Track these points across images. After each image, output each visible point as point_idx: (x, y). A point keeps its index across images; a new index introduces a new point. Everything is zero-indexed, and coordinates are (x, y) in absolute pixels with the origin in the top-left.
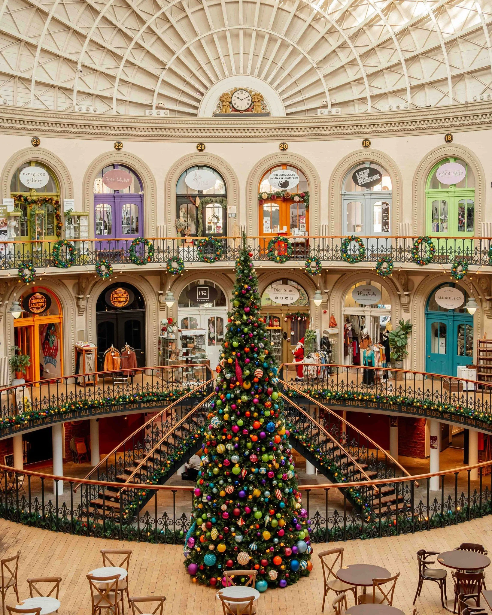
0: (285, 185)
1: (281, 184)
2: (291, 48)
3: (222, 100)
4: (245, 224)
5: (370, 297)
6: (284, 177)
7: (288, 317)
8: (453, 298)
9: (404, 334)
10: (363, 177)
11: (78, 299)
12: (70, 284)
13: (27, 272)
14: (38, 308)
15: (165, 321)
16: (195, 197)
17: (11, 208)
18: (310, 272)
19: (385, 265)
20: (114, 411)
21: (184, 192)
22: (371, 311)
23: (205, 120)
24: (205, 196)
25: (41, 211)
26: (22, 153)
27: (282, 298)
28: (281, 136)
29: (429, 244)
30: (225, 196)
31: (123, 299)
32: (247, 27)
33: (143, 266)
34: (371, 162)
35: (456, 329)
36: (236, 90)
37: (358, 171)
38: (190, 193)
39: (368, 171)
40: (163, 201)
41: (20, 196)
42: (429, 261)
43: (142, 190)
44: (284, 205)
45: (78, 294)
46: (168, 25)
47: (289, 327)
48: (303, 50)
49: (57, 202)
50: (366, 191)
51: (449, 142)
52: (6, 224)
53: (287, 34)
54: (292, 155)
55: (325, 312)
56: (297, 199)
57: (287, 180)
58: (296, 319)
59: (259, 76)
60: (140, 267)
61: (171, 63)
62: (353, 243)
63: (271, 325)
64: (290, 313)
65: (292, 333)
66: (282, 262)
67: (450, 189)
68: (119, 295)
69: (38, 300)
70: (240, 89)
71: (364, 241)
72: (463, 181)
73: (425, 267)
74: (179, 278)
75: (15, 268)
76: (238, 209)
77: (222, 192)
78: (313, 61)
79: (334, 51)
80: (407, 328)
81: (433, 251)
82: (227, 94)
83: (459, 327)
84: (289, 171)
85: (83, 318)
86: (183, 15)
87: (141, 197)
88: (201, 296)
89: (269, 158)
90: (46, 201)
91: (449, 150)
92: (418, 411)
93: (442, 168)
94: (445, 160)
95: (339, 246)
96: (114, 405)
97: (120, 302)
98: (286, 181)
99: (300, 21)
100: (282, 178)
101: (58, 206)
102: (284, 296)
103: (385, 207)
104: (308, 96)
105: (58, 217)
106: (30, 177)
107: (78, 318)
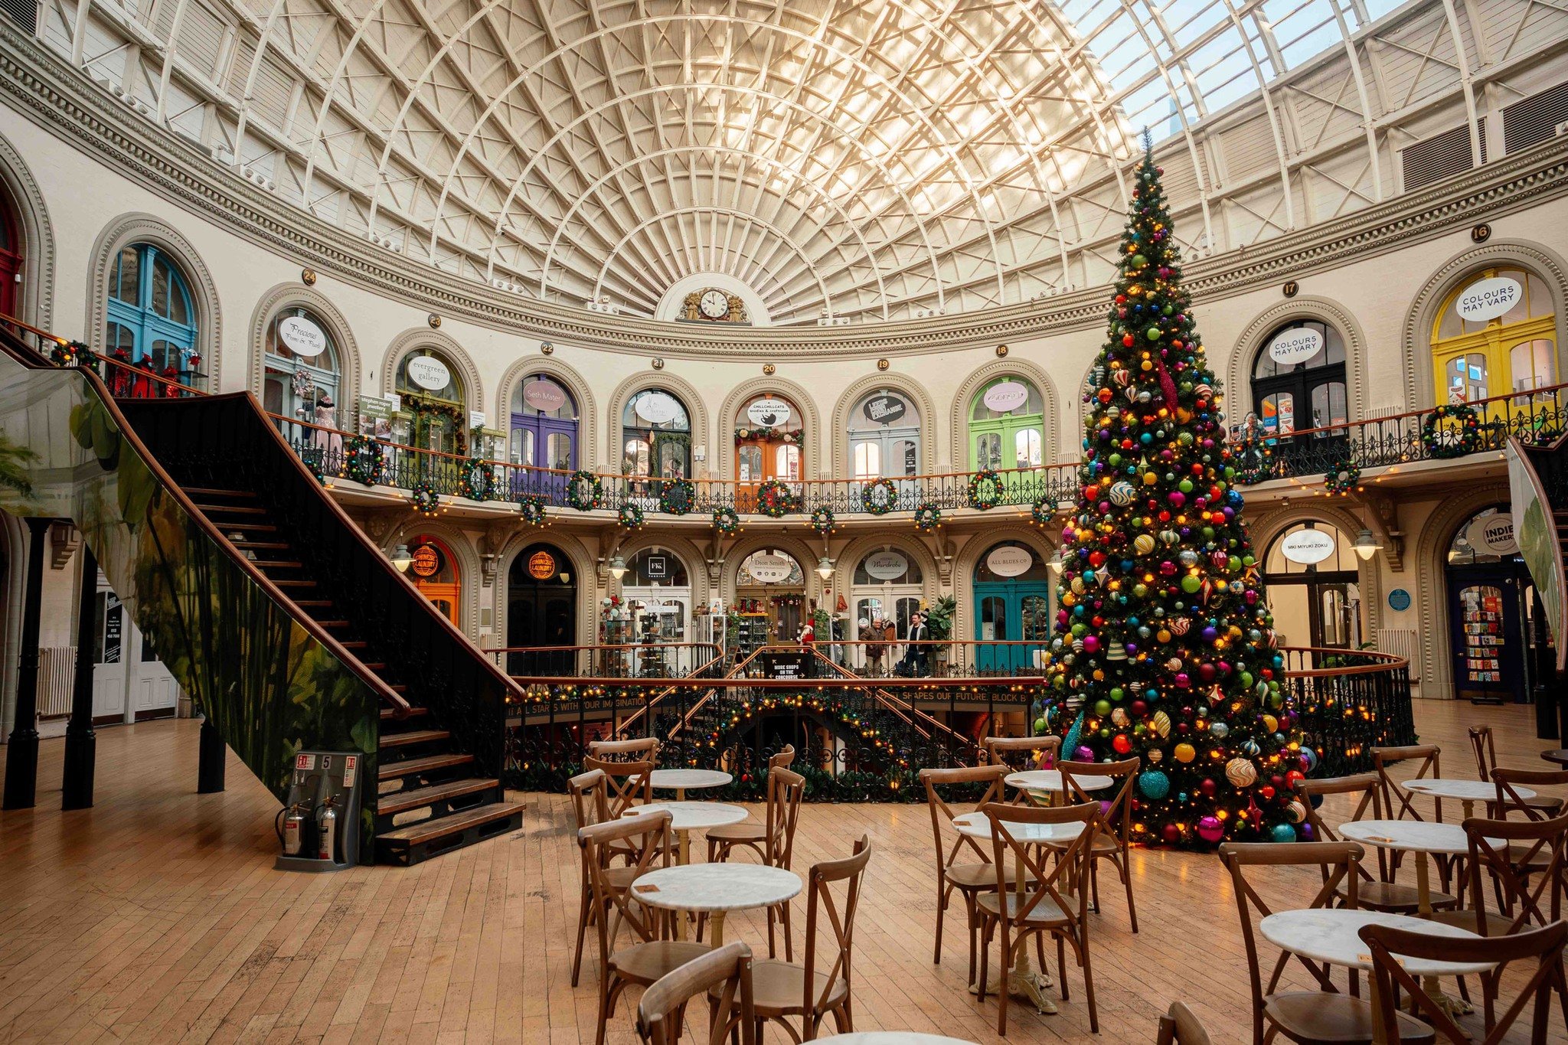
0: (771, 419)
1: (765, 418)
2: (779, 242)
3: (687, 303)
4: (716, 470)
5: (890, 569)
6: (769, 409)
7: (776, 600)
8: (1014, 562)
10: (879, 409)
11: (486, 560)
12: (473, 537)
13: (425, 496)
14: (425, 569)
15: (608, 601)
16: (649, 431)
17: (396, 407)
18: (818, 528)
19: (928, 513)
20: (566, 712)
21: (633, 424)
22: (893, 589)
23: (662, 326)
24: (661, 431)
25: (439, 422)
26: (415, 333)
27: (767, 574)
28: (765, 355)
29: (994, 480)
30: (689, 433)
31: (547, 568)
32: (723, 211)
33: (587, 513)
34: (890, 389)
35: (1019, 605)
36: (706, 291)
37: (871, 402)
38: (640, 425)
39: (885, 401)
40: (605, 433)
41: (408, 396)
42: (994, 502)
43: (576, 414)
44: (769, 447)
45: (486, 552)
46: (618, 197)
47: (776, 616)
48: (797, 244)
49: (460, 415)
50: (881, 427)
51: (1002, 355)
52: (389, 430)
53: (775, 222)
54: (780, 380)
55: (828, 592)
56: (788, 438)
57: (774, 413)
58: (786, 603)
59: (736, 274)
60: (582, 513)
61: (619, 248)
62: (879, 488)
63: (754, 611)
64: (778, 594)
65: (780, 624)
66: (778, 515)
67: (1004, 417)
68: (541, 562)
69: (426, 557)
70: (712, 290)
71: (896, 484)
72: (1023, 406)
73: (988, 511)
74: (626, 541)
75: (407, 488)
76: (707, 450)
77: (686, 428)
78: (810, 258)
79: (836, 249)
80: (950, 606)
81: (1000, 489)
82: (695, 295)
83: (1023, 601)
84: (775, 403)
85: (490, 589)
86: (639, 186)
87: (575, 424)
88: (654, 570)
89: (751, 383)
90: (445, 411)
91: (1003, 367)
92: (1018, 698)
93: (991, 392)
94: (996, 380)
95: (859, 492)
96: (565, 702)
97: (542, 572)
98: (772, 415)
99: (791, 208)
100: (767, 411)
101: (460, 420)
102: (770, 572)
103: (909, 447)
104: (801, 304)
105: (460, 438)
106: (424, 372)
107: (482, 589)
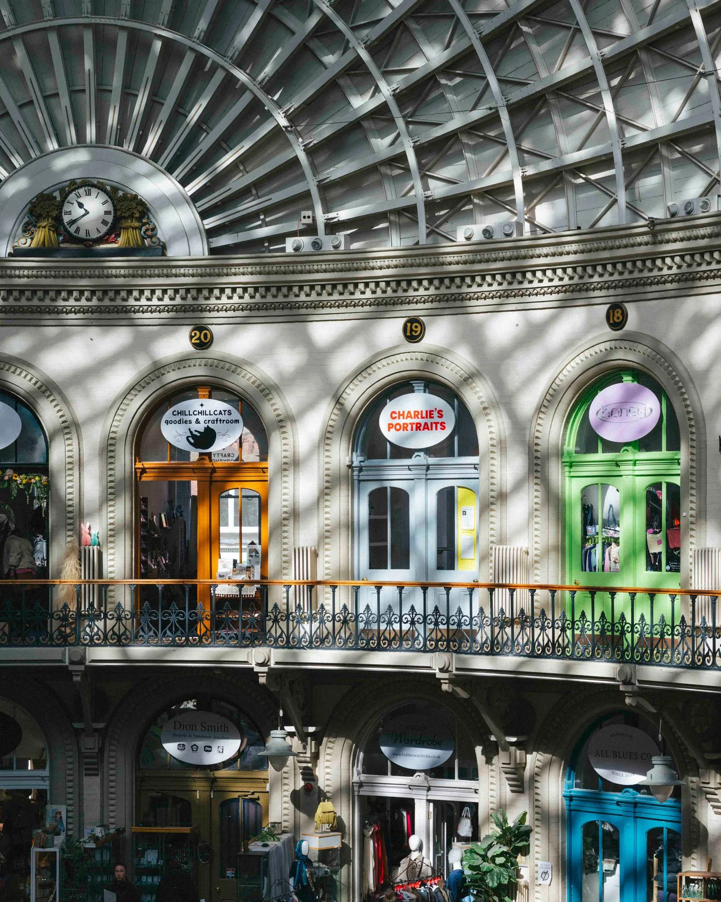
0: (205, 439)
1: (193, 436)
2: (219, 77)
3: (34, 212)
6: (202, 418)
8: (631, 756)
9: (502, 854)
22: (429, 789)
27: (194, 747)
28: (192, 309)
30: (44, 469)
32: (108, 22)
36: (73, 186)
48: (252, 81)
51: (617, 325)
53: (208, 37)
54: (222, 360)
57: (211, 426)
59: (138, 149)
70: (84, 183)
76: (78, 505)
78: (280, 110)
79: (333, 84)
82: (50, 197)
84: (215, 404)
98: (208, 429)
100: (198, 422)
102: (201, 744)
